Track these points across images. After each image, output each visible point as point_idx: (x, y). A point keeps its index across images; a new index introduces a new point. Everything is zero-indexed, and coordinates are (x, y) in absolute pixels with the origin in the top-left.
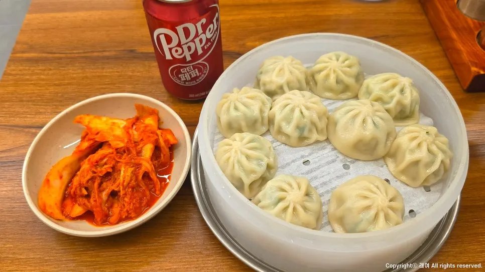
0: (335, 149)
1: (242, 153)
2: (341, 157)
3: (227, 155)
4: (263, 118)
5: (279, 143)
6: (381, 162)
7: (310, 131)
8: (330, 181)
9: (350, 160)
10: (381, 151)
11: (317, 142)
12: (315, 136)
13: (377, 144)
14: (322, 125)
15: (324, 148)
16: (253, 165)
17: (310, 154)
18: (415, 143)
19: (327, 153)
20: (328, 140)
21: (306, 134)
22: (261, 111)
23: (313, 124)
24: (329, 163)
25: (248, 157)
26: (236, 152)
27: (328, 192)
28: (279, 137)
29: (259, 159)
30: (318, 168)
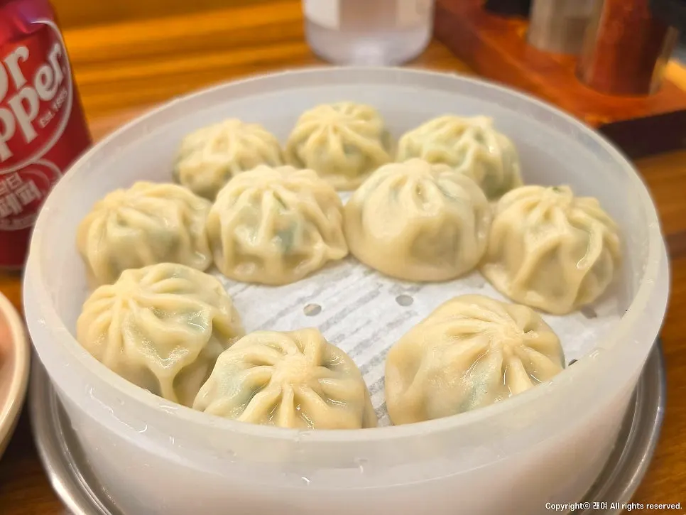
0: (372, 270)
1: (141, 304)
2: (388, 284)
3: (101, 319)
4: (193, 239)
5: (240, 286)
6: (476, 278)
7: (307, 237)
8: (375, 336)
9: (407, 286)
10: (470, 250)
11: (328, 264)
12: (319, 249)
13: (457, 237)
14: (330, 221)
15: (347, 275)
16: (176, 327)
17: (317, 293)
18: (536, 215)
19: (355, 281)
20: (350, 257)
21: (298, 244)
22: (186, 222)
23: (311, 219)
24: (363, 301)
25: (160, 312)
26: (125, 305)
27: (376, 361)
28: (238, 272)
29: (189, 311)
30: (343, 315)
